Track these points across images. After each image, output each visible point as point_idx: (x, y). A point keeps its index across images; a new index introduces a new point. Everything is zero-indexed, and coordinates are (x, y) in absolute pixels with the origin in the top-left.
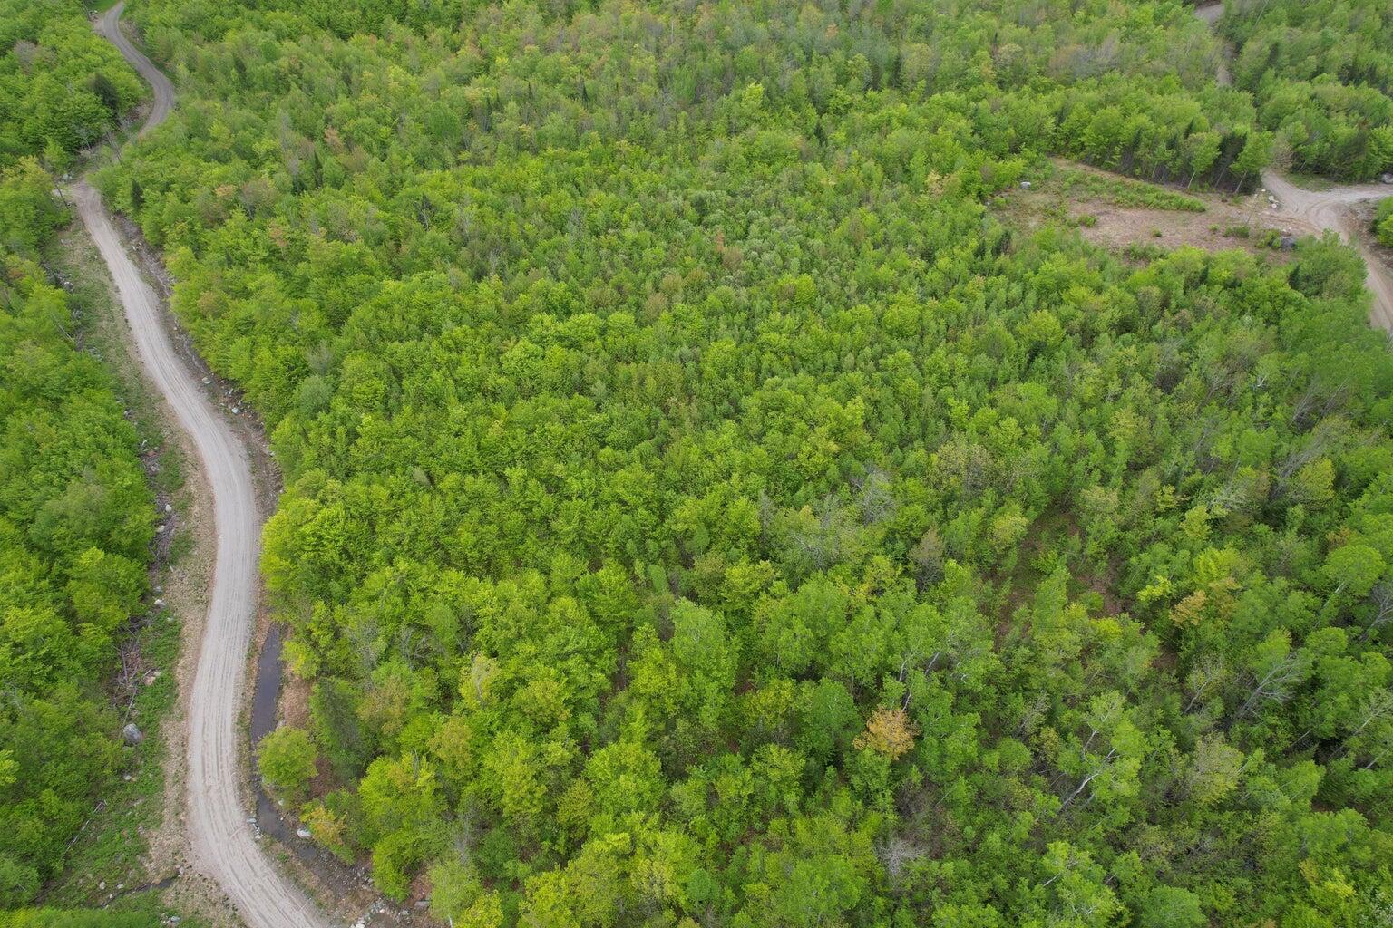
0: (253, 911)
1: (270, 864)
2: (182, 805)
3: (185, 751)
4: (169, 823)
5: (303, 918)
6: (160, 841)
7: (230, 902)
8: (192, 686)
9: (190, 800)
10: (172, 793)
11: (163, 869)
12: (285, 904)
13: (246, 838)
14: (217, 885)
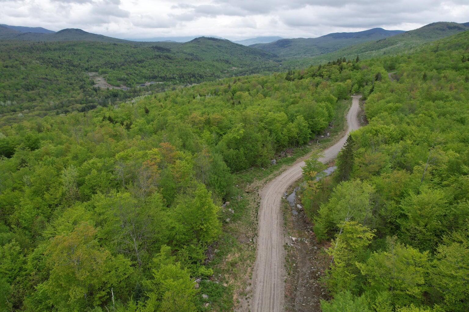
0: (263, 210)
1: (280, 205)
2: (270, 180)
3: (283, 171)
4: (262, 181)
5: (276, 222)
6: (257, 183)
7: (259, 204)
8: (299, 162)
9: (273, 180)
10: (270, 176)
11: (251, 189)
12: (275, 216)
13: (280, 196)
14: (260, 199)
